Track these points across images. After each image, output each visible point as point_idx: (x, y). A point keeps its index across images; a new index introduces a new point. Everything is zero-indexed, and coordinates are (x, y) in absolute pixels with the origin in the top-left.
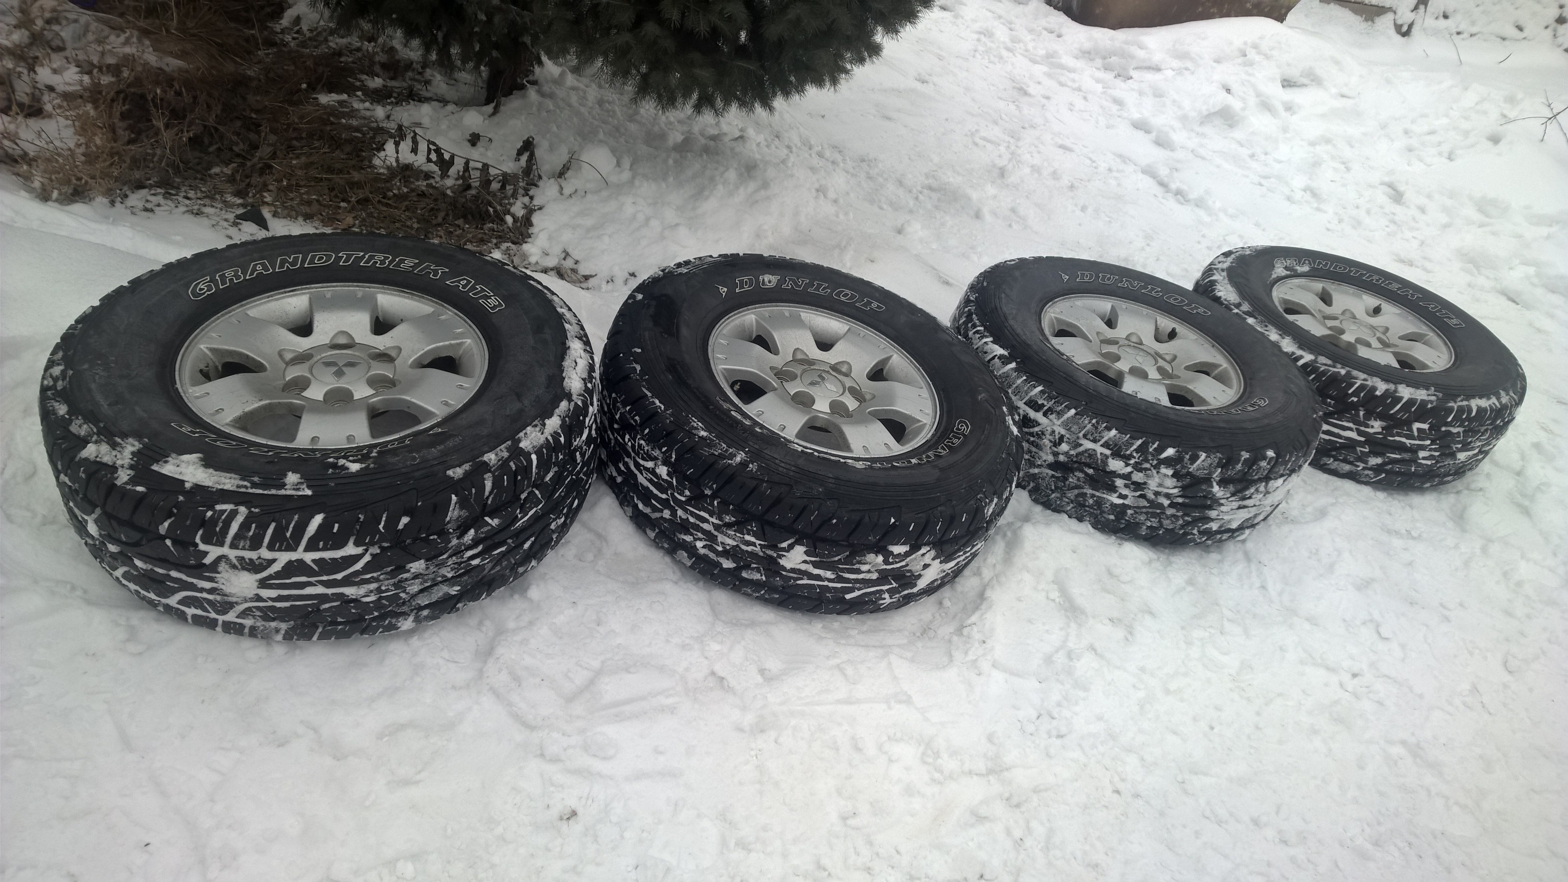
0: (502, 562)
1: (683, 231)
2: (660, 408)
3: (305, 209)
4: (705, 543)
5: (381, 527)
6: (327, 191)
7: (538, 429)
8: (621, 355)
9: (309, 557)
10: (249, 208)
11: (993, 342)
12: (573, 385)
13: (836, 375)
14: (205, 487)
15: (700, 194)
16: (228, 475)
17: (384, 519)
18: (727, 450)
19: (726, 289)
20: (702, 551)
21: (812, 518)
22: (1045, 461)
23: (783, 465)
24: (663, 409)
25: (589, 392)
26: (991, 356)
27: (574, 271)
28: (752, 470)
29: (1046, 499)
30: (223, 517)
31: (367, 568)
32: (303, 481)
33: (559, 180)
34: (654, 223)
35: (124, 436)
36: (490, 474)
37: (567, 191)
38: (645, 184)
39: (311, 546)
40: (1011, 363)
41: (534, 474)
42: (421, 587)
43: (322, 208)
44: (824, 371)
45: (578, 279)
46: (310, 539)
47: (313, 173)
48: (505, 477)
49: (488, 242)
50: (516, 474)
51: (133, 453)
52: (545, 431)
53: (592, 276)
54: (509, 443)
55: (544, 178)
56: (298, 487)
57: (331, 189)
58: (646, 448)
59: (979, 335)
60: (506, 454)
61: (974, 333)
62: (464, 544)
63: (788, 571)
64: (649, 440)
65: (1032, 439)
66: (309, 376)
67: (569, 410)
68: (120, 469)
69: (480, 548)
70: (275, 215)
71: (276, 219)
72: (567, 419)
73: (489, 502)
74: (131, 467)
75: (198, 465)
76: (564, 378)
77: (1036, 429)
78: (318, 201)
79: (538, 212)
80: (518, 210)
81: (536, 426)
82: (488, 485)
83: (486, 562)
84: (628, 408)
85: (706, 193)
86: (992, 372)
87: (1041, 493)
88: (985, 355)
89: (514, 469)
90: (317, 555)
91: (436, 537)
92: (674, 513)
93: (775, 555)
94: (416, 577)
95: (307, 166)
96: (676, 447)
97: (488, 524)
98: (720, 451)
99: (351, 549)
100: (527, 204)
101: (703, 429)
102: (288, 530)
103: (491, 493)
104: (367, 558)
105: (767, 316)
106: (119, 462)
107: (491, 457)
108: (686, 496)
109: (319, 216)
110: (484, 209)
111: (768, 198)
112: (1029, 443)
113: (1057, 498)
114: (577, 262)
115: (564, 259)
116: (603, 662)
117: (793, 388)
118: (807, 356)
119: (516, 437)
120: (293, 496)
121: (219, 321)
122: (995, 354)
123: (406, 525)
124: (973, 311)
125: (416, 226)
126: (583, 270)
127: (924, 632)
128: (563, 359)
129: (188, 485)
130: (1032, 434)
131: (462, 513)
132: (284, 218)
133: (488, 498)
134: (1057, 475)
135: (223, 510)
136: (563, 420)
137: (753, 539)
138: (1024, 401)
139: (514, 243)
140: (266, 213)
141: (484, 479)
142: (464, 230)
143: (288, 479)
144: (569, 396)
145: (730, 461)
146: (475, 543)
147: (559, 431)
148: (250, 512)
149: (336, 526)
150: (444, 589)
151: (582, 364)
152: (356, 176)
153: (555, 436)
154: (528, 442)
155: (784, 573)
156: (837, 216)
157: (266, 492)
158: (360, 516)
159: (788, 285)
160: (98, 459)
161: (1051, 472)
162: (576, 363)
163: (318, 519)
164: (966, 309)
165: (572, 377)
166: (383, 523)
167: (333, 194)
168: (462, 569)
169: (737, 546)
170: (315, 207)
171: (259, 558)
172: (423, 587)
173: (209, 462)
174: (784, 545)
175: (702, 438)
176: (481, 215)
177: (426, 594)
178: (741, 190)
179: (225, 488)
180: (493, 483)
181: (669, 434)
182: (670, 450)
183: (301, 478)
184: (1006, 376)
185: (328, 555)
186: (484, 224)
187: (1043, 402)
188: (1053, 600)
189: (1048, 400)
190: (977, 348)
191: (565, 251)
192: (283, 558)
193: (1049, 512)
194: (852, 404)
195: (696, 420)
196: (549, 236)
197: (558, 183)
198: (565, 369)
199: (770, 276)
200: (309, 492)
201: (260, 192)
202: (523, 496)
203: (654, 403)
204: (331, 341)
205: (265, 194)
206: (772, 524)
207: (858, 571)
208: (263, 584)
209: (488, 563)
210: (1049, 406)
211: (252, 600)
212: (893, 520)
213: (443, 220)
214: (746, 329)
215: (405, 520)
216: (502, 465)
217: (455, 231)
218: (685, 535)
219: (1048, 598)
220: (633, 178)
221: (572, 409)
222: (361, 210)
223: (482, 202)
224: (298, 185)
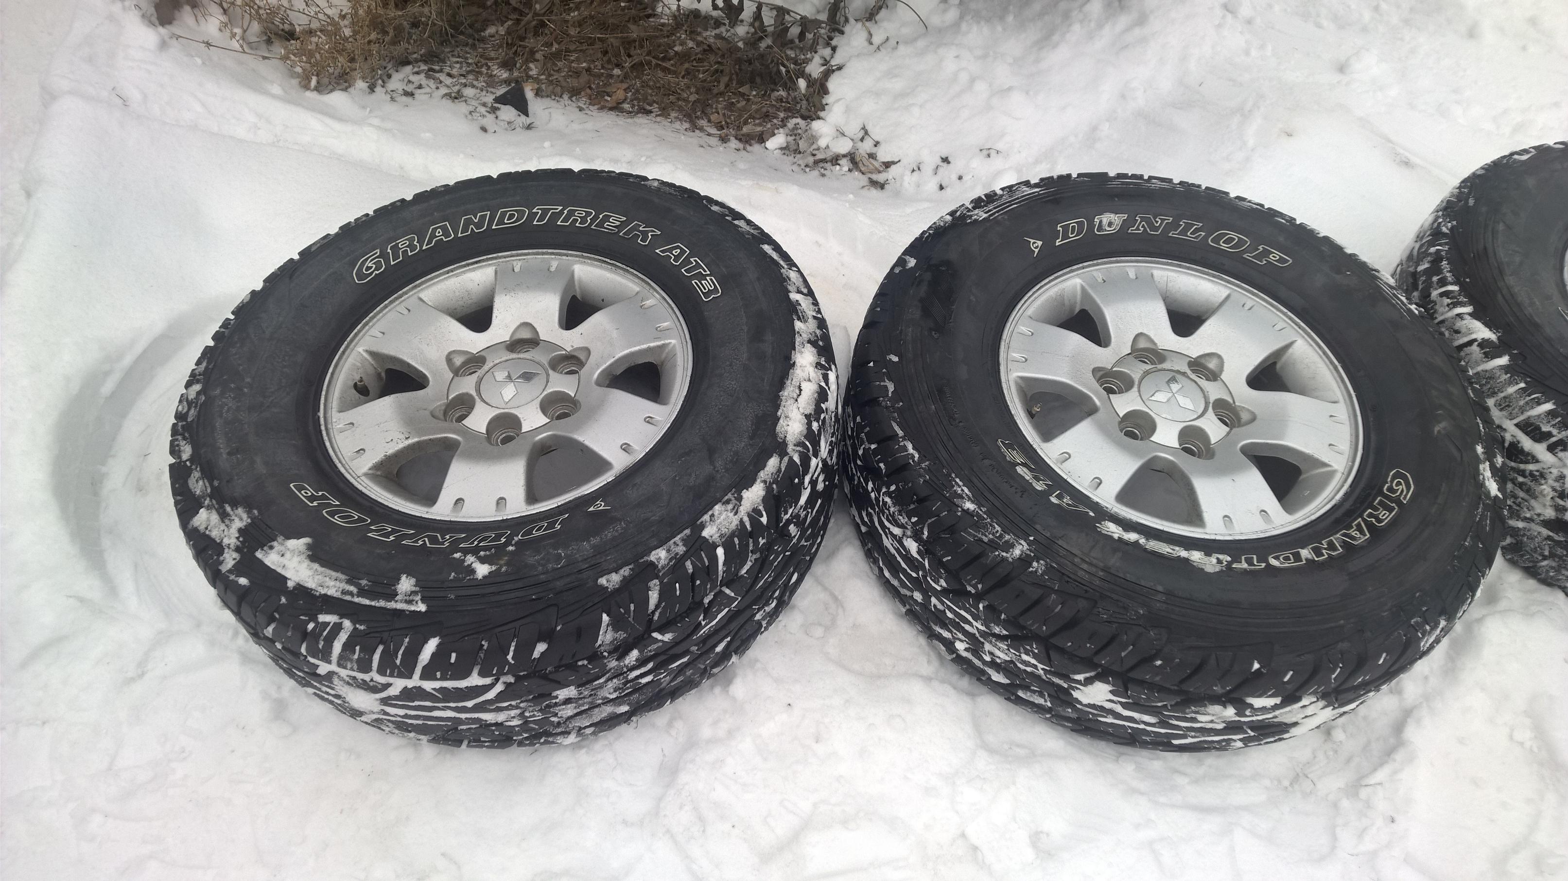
0: (685, 672)
1: (1016, 98)
2: (913, 457)
3: (574, 82)
4: (967, 646)
5: (510, 657)
6: (600, 55)
7: (730, 507)
8: (871, 364)
9: (429, 686)
10: (513, 85)
11: (1473, 315)
12: (789, 428)
13: (1197, 379)
14: (308, 588)
15: (1046, 41)
16: (334, 574)
17: (512, 648)
18: (1001, 536)
19: (1040, 243)
20: (965, 654)
21: (1123, 654)
22: (1539, 515)
23: (1085, 566)
24: (916, 459)
25: (812, 437)
26: (1465, 340)
27: (872, 156)
28: (1036, 571)
29: (1531, 565)
30: (325, 633)
31: (500, 697)
32: (417, 589)
33: (868, 24)
34: (981, 87)
35: (234, 505)
36: (656, 581)
37: (877, 39)
38: (975, 28)
39: (427, 674)
40: (1500, 356)
41: (720, 573)
42: (575, 711)
43: (592, 78)
44: (1178, 372)
45: (876, 168)
46: (424, 667)
47: (589, 31)
48: (677, 585)
49: (775, 118)
50: (693, 577)
51: (240, 530)
52: (741, 508)
53: (894, 163)
54: (687, 532)
55: (852, 21)
56: (411, 598)
57: (605, 53)
58: (892, 509)
59: (1449, 301)
60: (681, 549)
61: (1442, 295)
62: (627, 667)
63: (1086, 706)
64: (898, 498)
65: (1521, 479)
66: (474, 393)
67: (779, 470)
68: (226, 550)
69: (650, 665)
70: (538, 93)
71: (539, 99)
72: (774, 486)
73: (656, 618)
74: (237, 549)
75: (303, 557)
76: (779, 419)
77: (1531, 467)
78: (588, 70)
79: (837, 73)
80: (815, 69)
81: (728, 502)
82: (654, 597)
83: (662, 676)
84: (873, 446)
85: (1056, 38)
86: (1464, 370)
87: (1522, 556)
88: (1456, 336)
89: (690, 571)
90: (437, 684)
91: (585, 662)
92: (927, 598)
93: (1066, 686)
94: (568, 701)
95: (580, 24)
96: (930, 521)
97: (656, 640)
98: (991, 536)
99: (475, 680)
100: (828, 59)
101: (969, 499)
102: (397, 658)
103: (657, 607)
104: (499, 687)
105: (1100, 280)
106: (226, 541)
107: (660, 556)
108: (941, 586)
109: (588, 91)
110: (775, 69)
111: (1143, 40)
112: (1514, 483)
113: (1552, 568)
114: (877, 144)
115: (862, 140)
116: (815, 805)
117: (1124, 404)
118: (1155, 344)
119: (698, 522)
120: (404, 611)
121: (387, 310)
122: (1473, 336)
123: (542, 654)
124: (1443, 253)
125: (692, 98)
126: (883, 155)
127: (1295, 779)
128: (781, 386)
129: (290, 584)
130: (1522, 473)
131: (617, 635)
132: (547, 96)
133: (653, 612)
134: (1556, 537)
135: (325, 622)
136: (768, 489)
137: (1033, 661)
138: (1516, 421)
139: (804, 118)
140: (529, 94)
141: (648, 589)
142: (748, 100)
143: (400, 586)
144: (780, 448)
145: (1004, 554)
146: (641, 663)
147: (761, 508)
148: (355, 629)
149: (454, 655)
150: (608, 710)
151: (809, 390)
152: (635, 32)
153: (754, 514)
154: (715, 529)
155: (1078, 706)
156: (1247, 53)
157: (373, 603)
158: (483, 643)
159: (1139, 228)
160: (207, 533)
161: (1545, 532)
162: (801, 390)
163: (431, 645)
164: (1433, 250)
165: (790, 416)
166: (511, 654)
167: (605, 59)
168: (628, 688)
169: (1012, 662)
170: (585, 77)
171: (372, 680)
172: (578, 710)
173: (316, 555)
174: (1080, 677)
175: (967, 512)
176: (771, 77)
177: (584, 716)
178: (1107, 31)
179: (329, 593)
180: (660, 594)
181: (921, 501)
182: (921, 522)
183: (415, 586)
184: (1489, 376)
185: (449, 684)
186: (773, 90)
187: (1551, 429)
188: (1522, 744)
189: (1560, 428)
190: (1442, 322)
191: (864, 128)
192: (398, 685)
193: (1532, 583)
194: (1215, 430)
195: (961, 483)
196: (847, 107)
197: (867, 28)
198: (783, 403)
199: (1112, 215)
200: (422, 607)
201: (527, 62)
202: (706, 601)
203: (905, 448)
204: (511, 337)
205: (531, 65)
206: (1062, 651)
207: (1194, 720)
208: (385, 701)
209: (664, 677)
210: (1560, 436)
211: (379, 713)
212: (1256, 666)
213: (725, 88)
214: (1067, 302)
215: (541, 647)
216: (675, 565)
217: (738, 102)
218: (942, 628)
219: (1511, 738)
220: (961, 17)
221: (783, 469)
222: (636, 77)
223: (772, 61)
224: (568, 51)
